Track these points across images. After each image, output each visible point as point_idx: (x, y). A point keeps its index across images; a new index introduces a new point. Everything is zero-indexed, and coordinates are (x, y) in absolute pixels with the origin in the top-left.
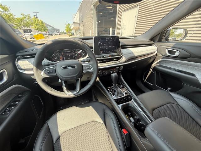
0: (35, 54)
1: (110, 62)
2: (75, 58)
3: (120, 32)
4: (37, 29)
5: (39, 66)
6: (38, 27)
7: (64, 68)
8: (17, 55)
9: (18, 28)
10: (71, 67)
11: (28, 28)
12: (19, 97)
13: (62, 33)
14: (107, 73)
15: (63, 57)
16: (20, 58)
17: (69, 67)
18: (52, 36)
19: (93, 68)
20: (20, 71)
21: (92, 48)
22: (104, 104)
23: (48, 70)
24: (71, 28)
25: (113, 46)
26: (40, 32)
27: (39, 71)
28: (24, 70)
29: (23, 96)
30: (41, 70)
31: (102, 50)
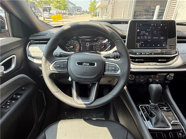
0: (48, 40)
1: (151, 63)
2: (95, 50)
3: (174, 12)
4: (57, 8)
5: (49, 56)
6: (58, 5)
7: (79, 63)
8: (30, 38)
9: (39, 6)
10: (88, 64)
11: (48, 6)
12: (22, 90)
13: (84, 12)
14: (142, 80)
15: (80, 46)
16: (32, 42)
17: (85, 64)
18: (72, 16)
19: (121, 71)
20: (29, 58)
21: (124, 37)
22: (128, 131)
23: (59, 63)
24: (97, 6)
25: (162, 38)
26: (60, 11)
27: (48, 63)
28: (34, 58)
29: (26, 89)
30: (50, 62)
31: (140, 43)
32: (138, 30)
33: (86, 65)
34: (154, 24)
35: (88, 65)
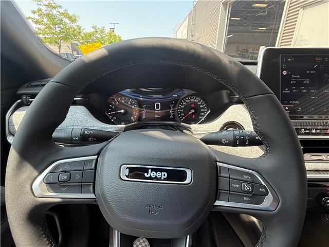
8: (20, 92)
10: (164, 175)
19: (276, 199)
30: (36, 166)
31: (291, 104)
32: (285, 73)
33: (156, 178)
34: (324, 58)
35: (165, 179)
